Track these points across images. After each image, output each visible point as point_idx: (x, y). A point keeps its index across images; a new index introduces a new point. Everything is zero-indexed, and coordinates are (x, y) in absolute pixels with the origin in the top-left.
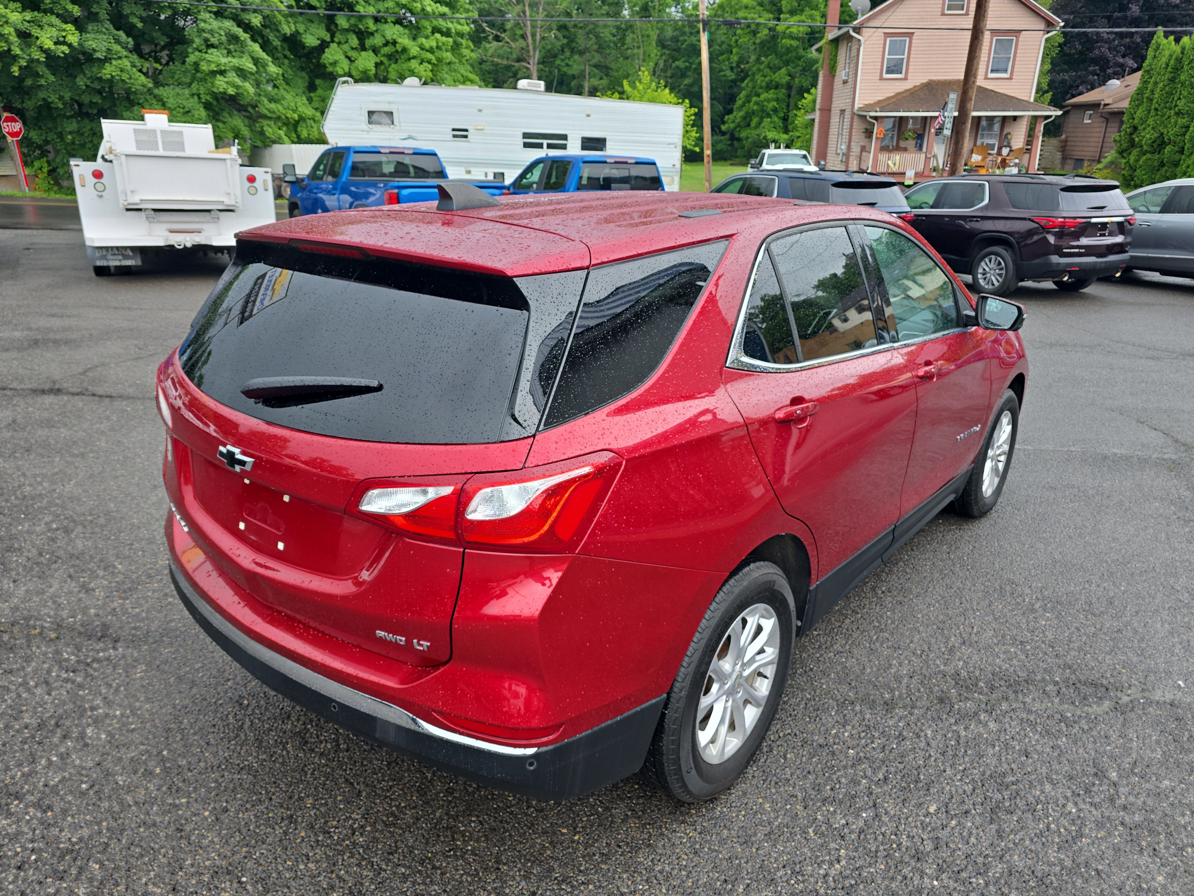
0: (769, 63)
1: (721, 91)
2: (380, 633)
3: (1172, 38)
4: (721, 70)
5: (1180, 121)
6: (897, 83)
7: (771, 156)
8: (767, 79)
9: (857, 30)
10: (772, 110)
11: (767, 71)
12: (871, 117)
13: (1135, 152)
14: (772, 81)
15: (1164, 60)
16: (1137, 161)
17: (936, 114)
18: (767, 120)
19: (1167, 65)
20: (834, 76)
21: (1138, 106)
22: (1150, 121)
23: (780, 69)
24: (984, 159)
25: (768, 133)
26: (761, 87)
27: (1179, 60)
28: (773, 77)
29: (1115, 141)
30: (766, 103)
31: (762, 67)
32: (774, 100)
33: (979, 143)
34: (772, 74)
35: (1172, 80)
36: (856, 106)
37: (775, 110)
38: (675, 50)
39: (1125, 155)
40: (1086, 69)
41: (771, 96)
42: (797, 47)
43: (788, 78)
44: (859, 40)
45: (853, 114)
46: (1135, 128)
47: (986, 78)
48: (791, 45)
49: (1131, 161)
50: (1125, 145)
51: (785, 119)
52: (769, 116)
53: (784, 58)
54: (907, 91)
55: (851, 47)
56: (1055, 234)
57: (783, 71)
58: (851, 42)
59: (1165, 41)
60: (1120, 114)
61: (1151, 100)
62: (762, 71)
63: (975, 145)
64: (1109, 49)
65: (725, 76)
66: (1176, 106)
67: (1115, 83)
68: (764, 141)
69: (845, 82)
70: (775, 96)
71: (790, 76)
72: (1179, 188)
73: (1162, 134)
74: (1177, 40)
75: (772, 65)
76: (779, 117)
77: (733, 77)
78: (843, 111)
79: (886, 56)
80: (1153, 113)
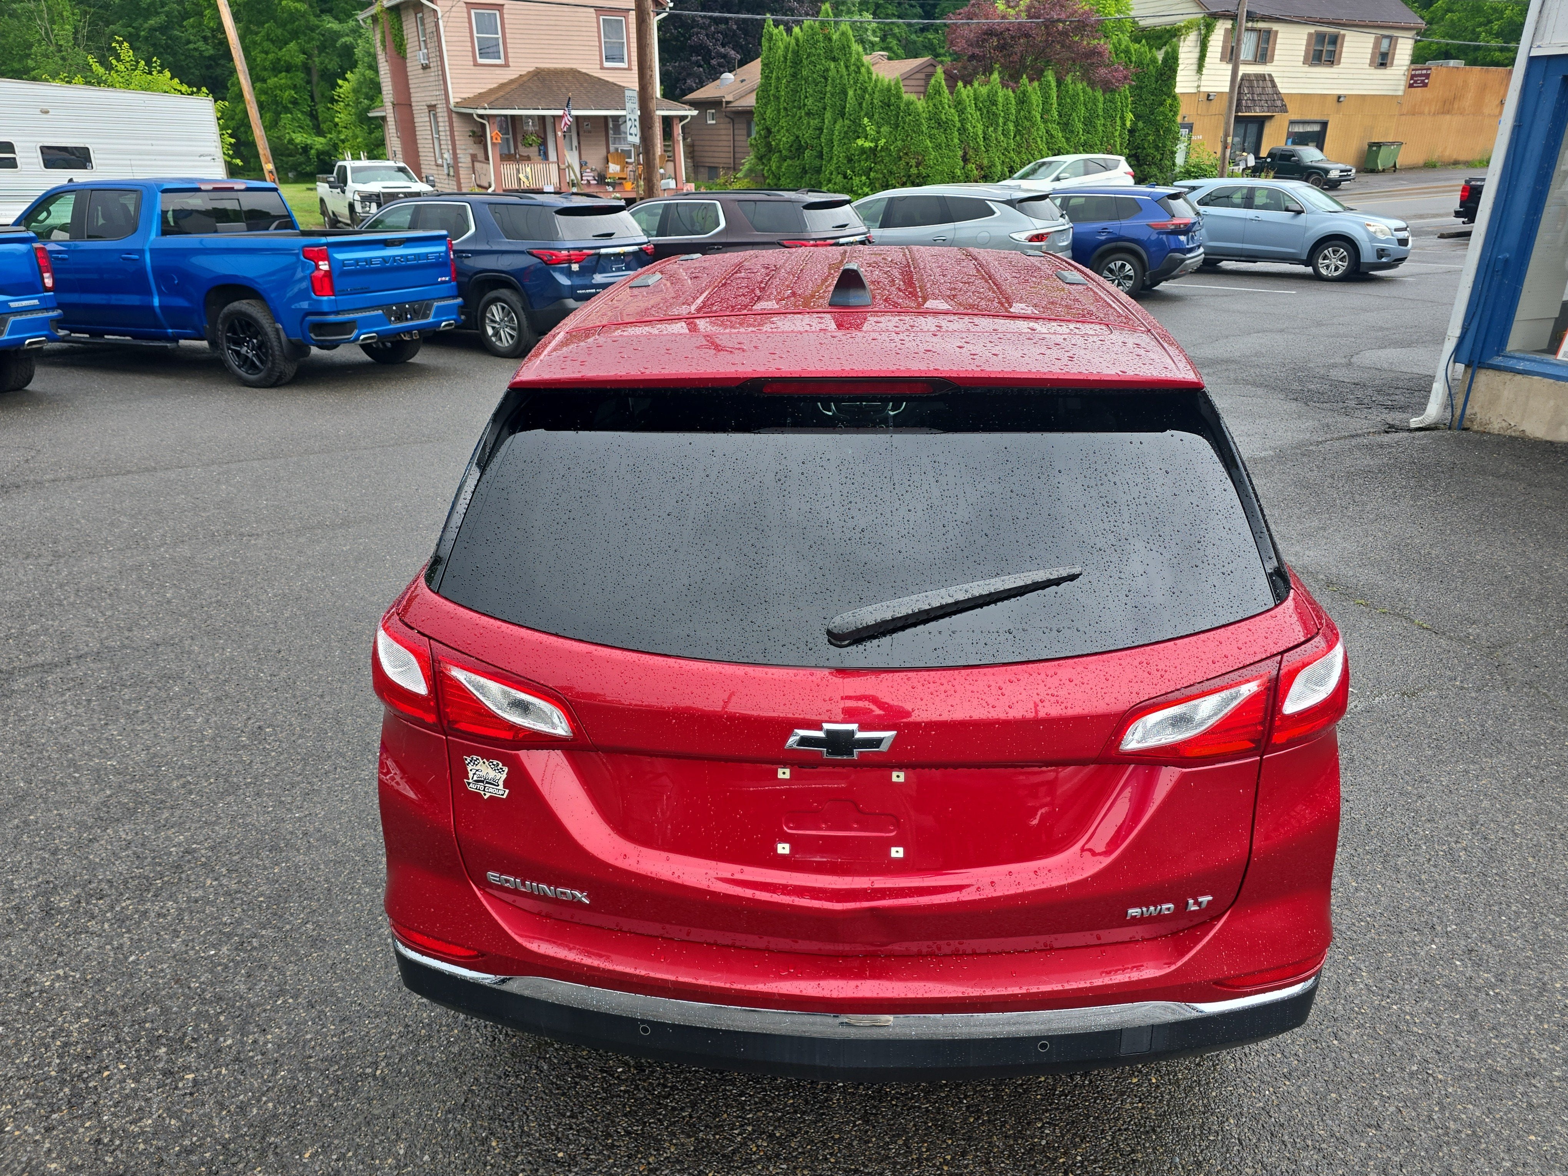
0: (268, 35)
1: (197, 73)
2: (1134, 912)
3: (781, 27)
4: (189, 42)
5: (812, 122)
6: (498, 71)
7: (355, 170)
8: (270, 56)
10: (291, 102)
11: (267, 45)
12: (481, 116)
13: (775, 158)
14: (279, 59)
15: (780, 52)
16: (779, 168)
17: (560, 113)
18: (286, 118)
19: (786, 59)
20: (404, 58)
21: (766, 104)
22: (783, 122)
23: (286, 44)
24: (622, 170)
25: (294, 136)
26: (265, 69)
27: (796, 53)
28: (280, 54)
29: (751, 145)
30: (278, 92)
31: (258, 39)
32: (290, 87)
33: (612, 149)
34: (277, 50)
35: (794, 76)
36: (452, 101)
37: (295, 103)
38: (100, 7)
39: (765, 161)
40: (689, 60)
41: (283, 81)
42: (305, 12)
43: (302, 57)
44: (435, 11)
45: (450, 111)
46: (769, 131)
47: (602, 68)
48: (296, 9)
49: (774, 168)
50: (763, 150)
51: (313, 115)
52: (287, 110)
53: (289, 27)
54: (512, 82)
55: (422, 19)
57: (292, 45)
58: (422, 11)
59: (776, 31)
60: (746, 115)
61: (777, 98)
62: (260, 44)
63: (608, 152)
64: (707, 35)
65: (195, 49)
66: (805, 105)
67: (728, 76)
68: (291, 147)
69: (425, 67)
70: (289, 82)
71: (304, 53)
72: (891, 200)
73: (797, 137)
74: (789, 30)
75: (272, 36)
76: (302, 112)
77: (211, 52)
78: (432, 108)
79: (475, 34)
80: (783, 113)
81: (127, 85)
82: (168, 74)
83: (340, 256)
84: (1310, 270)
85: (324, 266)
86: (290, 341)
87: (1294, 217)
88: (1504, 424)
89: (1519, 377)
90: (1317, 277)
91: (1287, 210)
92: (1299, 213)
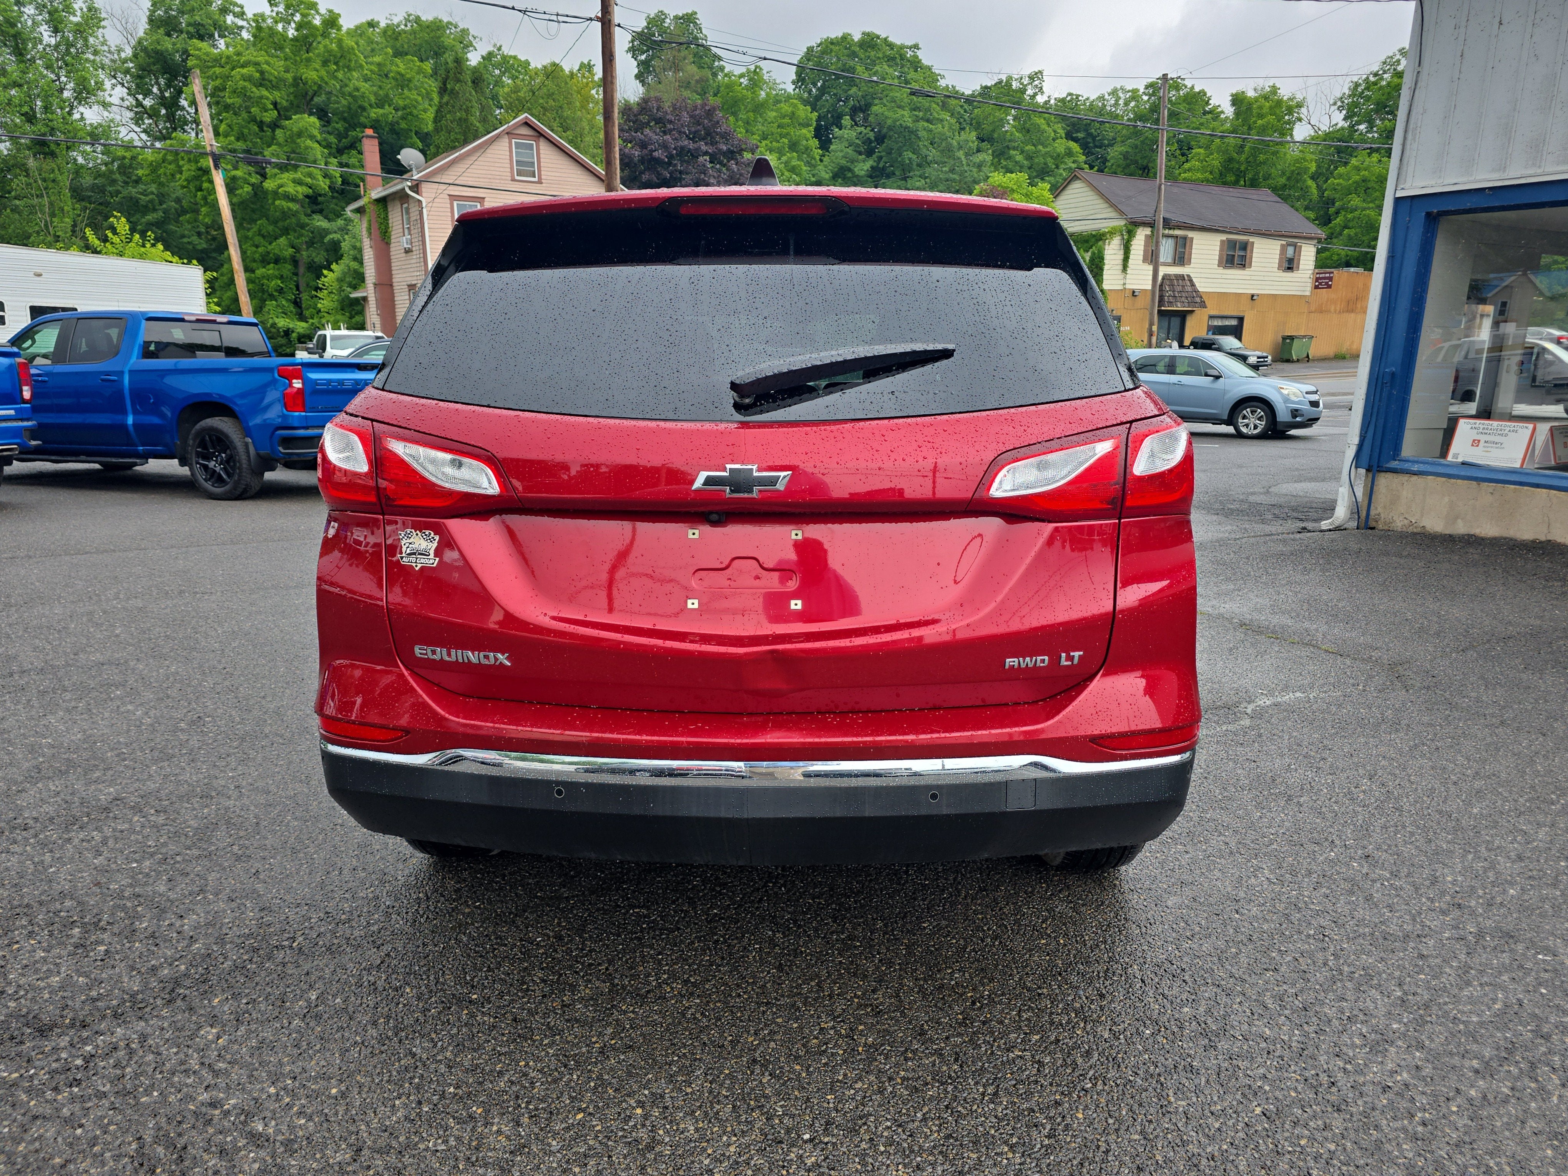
0: (260, 231)
2: (1010, 662)
4: (183, 236)
8: (260, 250)
9: (416, 188)
10: (276, 291)
11: (258, 239)
14: (269, 253)
18: (271, 304)
20: (388, 244)
23: (276, 239)
25: (277, 320)
26: (254, 261)
28: (270, 247)
30: (266, 281)
31: (250, 234)
32: (277, 278)
34: (267, 244)
37: (281, 291)
38: (101, 204)
41: (271, 272)
42: (297, 212)
43: (291, 250)
44: (420, 201)
48: (289, 208)
51: (297, 303)
52: (272, 297)
53: (280, 224)
55: (408, 209)
57: (282, 240)
58: (408, 202)
62: (251, 239)
65: (189, 243)
68: (273, 330)
69: (408, 251)
70: (276, 273)
71: (293, 247)
75: (264, 231)
76: (287, 300)
77: (205, 246)
78: (412, 286)
81: (121, 254)
82: (160, 246)
83: (314, 376)
84: (1230, 429)
85: (297, 384)
86: (258, 455)
87: (1213, 381)
88: (1406, 522)
89: (1415, 477)
90: (1240, 435)
91: (1206, 375)
92: (1217, 377)
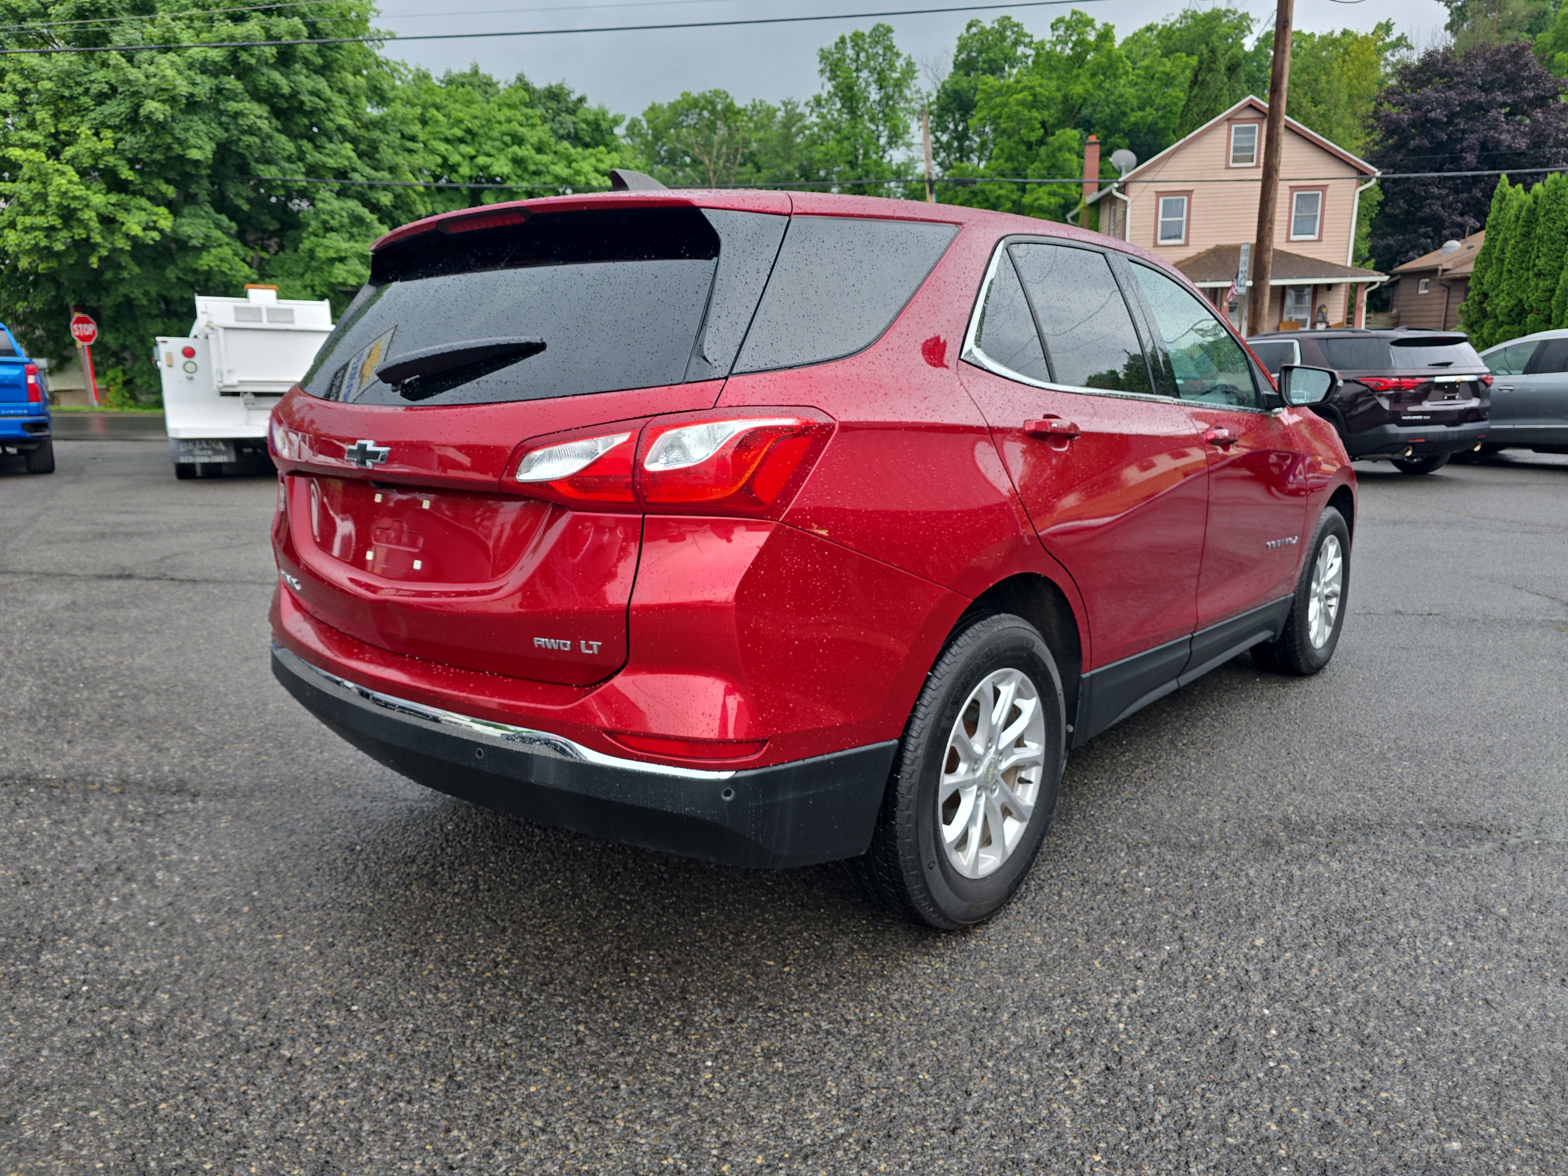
2: (540, 641)
3: (1520, 186)
5: (1541, 284)
6: (1177, 250)
9: (1123, 189)
13: (1489, 324)
15: (1513, 212)
16: (1492, 335)
17: (1228, 284)
19: (1518, 218)
21: (1486, 269)
22: (1504, 286)
27: (1532, 212)
29: (1461, 311)
33: (1286, 318)
35: (1526, 235)
39: (1476, 328)
40: (1416, 232)
44: (1125, 202)
46: (1486, 295)
47: (1288, 241)
49: (1485, 335)
50: (1474, 316)
54: (1188, 259)
55: (1115, 210)
56: (1389, 397)
58: (1115, 204)
59: (1511, 190)
60: (1463, 280)
61: (1501, 261)
63: (1281, 320)
64: (1443, 206)
66: (1535, 265)
67: (1454, 245)
72: (1545, 343)
73: (1521, 301)
74: (1527, 189)
79: (1160, 218)
80: (1505, 275)
